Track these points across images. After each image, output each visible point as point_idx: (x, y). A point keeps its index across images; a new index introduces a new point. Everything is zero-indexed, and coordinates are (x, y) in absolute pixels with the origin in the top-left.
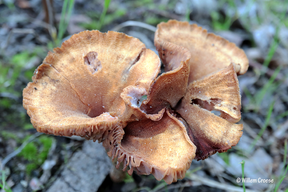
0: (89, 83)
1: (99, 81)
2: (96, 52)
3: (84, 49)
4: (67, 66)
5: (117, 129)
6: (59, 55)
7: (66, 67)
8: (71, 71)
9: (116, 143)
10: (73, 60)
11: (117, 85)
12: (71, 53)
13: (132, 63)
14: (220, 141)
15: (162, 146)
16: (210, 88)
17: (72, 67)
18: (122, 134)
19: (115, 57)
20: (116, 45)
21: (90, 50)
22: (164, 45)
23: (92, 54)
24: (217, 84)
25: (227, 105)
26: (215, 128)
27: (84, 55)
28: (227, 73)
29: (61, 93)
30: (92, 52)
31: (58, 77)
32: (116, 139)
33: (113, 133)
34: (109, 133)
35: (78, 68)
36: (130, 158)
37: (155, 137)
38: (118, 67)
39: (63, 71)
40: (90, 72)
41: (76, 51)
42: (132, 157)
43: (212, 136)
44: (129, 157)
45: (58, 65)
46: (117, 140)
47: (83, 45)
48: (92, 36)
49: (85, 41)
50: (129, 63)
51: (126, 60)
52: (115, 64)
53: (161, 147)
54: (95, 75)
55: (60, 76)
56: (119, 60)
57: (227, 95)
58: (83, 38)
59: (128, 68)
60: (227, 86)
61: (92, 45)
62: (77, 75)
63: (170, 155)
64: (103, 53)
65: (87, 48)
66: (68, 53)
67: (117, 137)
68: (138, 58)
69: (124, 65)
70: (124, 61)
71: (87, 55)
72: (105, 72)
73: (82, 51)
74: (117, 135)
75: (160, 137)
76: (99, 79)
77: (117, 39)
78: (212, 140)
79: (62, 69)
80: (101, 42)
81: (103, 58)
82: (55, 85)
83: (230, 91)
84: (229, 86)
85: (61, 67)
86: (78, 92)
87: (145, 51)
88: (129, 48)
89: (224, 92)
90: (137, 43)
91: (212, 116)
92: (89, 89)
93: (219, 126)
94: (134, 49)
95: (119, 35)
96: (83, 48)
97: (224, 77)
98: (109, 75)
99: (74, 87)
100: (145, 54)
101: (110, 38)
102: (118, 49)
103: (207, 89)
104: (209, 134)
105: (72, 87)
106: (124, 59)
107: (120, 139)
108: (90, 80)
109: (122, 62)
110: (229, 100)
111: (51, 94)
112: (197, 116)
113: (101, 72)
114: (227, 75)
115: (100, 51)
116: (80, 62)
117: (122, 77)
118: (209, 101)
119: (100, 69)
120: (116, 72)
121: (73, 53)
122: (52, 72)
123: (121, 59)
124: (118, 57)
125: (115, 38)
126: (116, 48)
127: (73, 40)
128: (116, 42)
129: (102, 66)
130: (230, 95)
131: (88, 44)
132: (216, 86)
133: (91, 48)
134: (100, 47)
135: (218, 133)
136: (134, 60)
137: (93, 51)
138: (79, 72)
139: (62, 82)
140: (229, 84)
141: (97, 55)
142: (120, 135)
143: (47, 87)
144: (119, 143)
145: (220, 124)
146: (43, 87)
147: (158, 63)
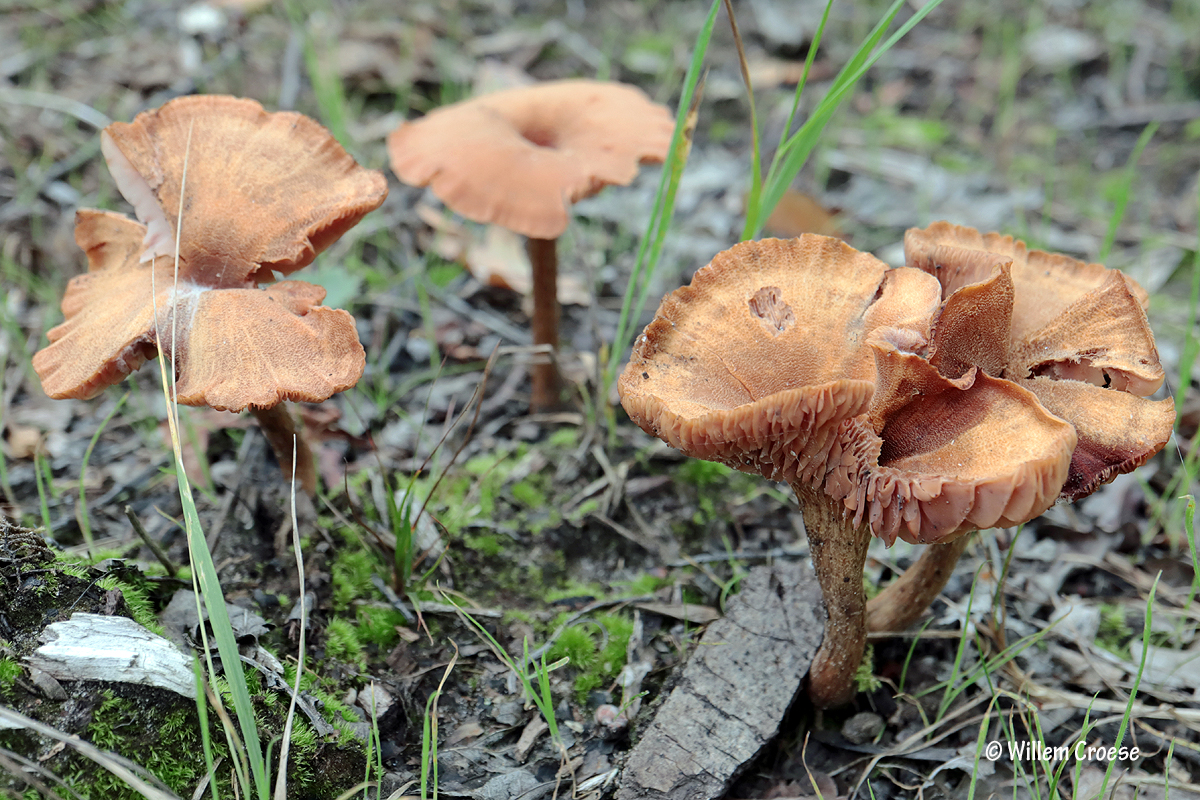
0: (768, 357)
1: (792, 350)
2: (775, 288)
3: (747, 282)
4: (709, 325)
5: (862, 439)
6: (686, 305)
7: (707, 328)
8: (721, 335)
9: (865, 469)
10: (722, 312)
11: (837, 355)
12: (714, 297)
13: (866, 303)
14: (1124, 438)
15: (985, 450)
16: (1072, 334)
17: (721, 326)
18: (877, 445)
19: (824, 294)
20: (822, 267)
21: (760, 284)
22: (937, 254)
23: (767, 293)
24: (1085, 320)
25: (1123, 355)
26: (1103, 412)
27: (748, 298)
28: (1107, 289)
29: (706, 383)
30: (767, 288)
31: (693, 351)
32: (863, 461)
33: (854, 447)
34: (843, 451)
35: (737, 327)
36: (911, 485)
37: (961, 437)
38: (833, 316)
39: (703, 336)
40: (769, 334)
41: (728, 291)
42: (916, 481)
43: (1101, 430)
44: (907, 484)
45: (689, 325)
46: (866, 462)
47: (742, 275)
48: (761, 252)
49: (748, 266)
50: (859, 305)
51: (851, 298)
52: (825, 309)
53: (984, 453)
54: (780, 339)
55: (699, 348)
56: (834, 300)
57: (1119, 337)
58: (741, 259)
59: (858, 316)
60: (1112, 318)
61: (763, 272)
62: (738, 343)
63: (1012, 457)
64: (795, 287)
65: (753, 280)
66: (708, 298)
67: (865, 454)
68: (879, 293)
69: (848, 310)
70: (845, 301)
71: (755, 296)
72: (806, 330)
73: (741, 287)
74: (864, 451)
75: (976, 433)
76: (793, 347)
77: (824, 253)
78: (1103, 440)
79: (699, 333)
80: (786, 262)
81: (795, 298)
82: (688, 367)
83: (1124, 327)
84: (1117, 317)
85: (696, 329)
86: (744, 382)
87: (894, 276)
88: (854, 275)
89: (1107, 332)
90: (869, 263)
91: (1090, 390)
92: (771, 372)
93: (1113, 407)
94: (864, 276)
95: (827, 242)
96: (745, 281)
97: (1101, 298)
98: (814, 334)
99: (733, 371)
100: (894, 282)
101: (808, 251)
102: (828, 276)
103: (1063, 337)
104: (1092, 429)
105: (730, 369)
106: (846, 296)
107: (874, 457)
108: (769, 351)
109: (843, 304)
110: (1124, 346)
111: (684, 385)
112: (1051, 398)
113: (796, 330)
114: (1109, 293)
115: (785, 284)
116: (739, 313)
117: (846, 335)
118: (1076, 359)
119: (791, 324)
120: (830, 327)
121: (720, 296)
122: (677, 341)
123: (838, 297)
124: (831, 294)
125: (820, 250)
126: (822, 274)
127: (718, 265)
128: (822, 260)
129: (796, 315)
130: (1123, 336)
131: (756, 271)
132: (1085, 324)
133: (761, 280)
134: (783, 276)
135: (1112, 422)
136: (869, 298)
137: (769, 285)
138: (740, 337)
139: (703, 359)
140: (1116, 311)
141: (779, 293)
142: (872, 448)
143: (671, 372)
144: (874, 465)
145: (1114, 404)
146: (662, 373)
147: (933, 288)
